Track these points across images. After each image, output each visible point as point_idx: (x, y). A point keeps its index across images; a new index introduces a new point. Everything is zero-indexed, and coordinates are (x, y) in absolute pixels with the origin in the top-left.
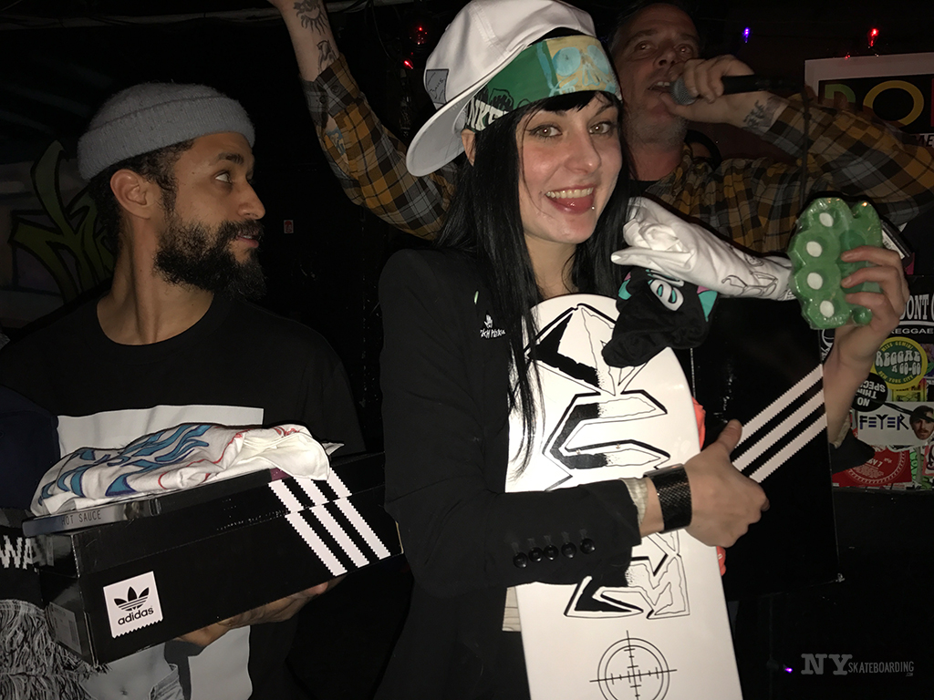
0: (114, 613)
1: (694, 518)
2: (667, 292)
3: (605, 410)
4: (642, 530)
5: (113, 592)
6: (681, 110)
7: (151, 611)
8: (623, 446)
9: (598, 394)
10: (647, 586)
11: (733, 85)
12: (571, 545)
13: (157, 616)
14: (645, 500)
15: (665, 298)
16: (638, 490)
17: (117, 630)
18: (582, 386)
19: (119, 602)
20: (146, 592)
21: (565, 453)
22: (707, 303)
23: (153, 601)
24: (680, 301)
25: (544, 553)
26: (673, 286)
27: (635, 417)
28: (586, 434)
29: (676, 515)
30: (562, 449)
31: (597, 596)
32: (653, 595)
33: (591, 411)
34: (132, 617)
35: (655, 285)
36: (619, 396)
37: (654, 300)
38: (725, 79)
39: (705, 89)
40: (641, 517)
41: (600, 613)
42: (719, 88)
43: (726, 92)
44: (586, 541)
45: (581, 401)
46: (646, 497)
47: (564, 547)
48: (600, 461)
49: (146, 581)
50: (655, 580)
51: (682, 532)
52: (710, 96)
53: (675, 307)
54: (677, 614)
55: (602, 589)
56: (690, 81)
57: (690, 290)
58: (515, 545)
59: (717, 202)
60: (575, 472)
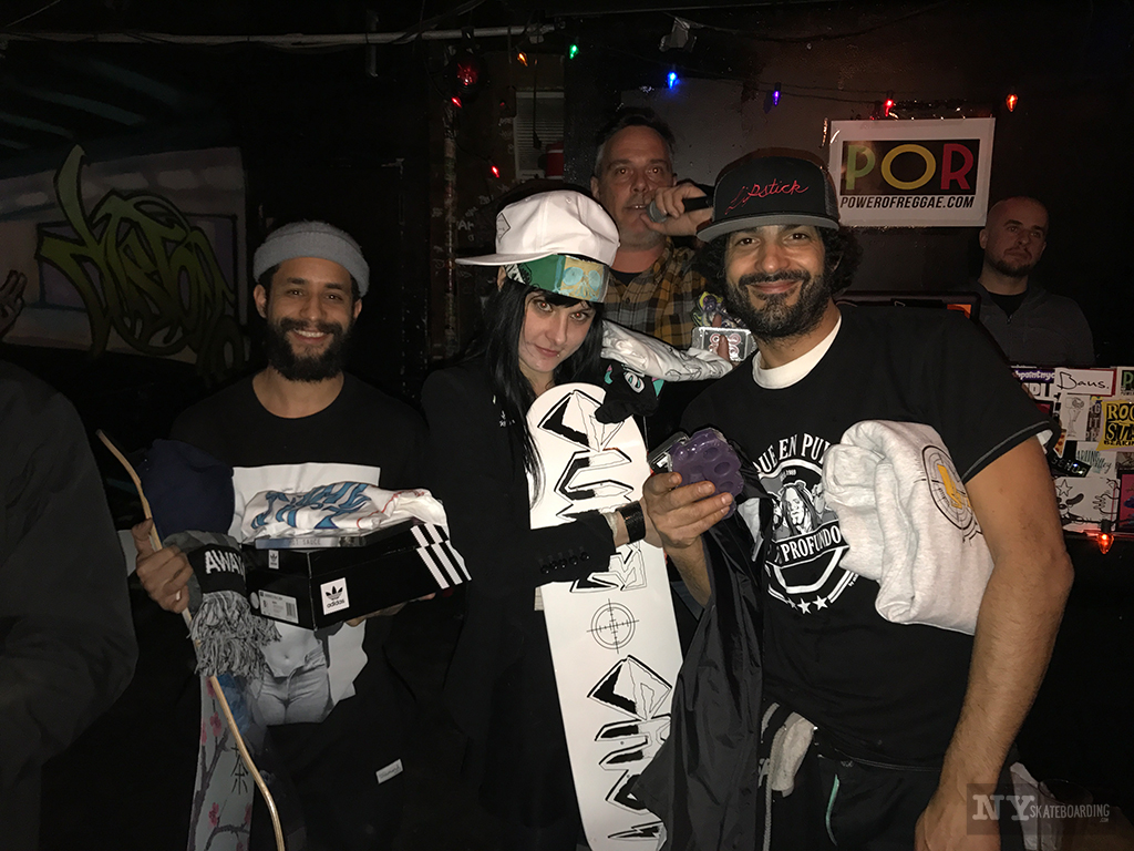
0: (326, 601)
1: (647, 533)
2: (635, 380)
3: (593, 461)
4: (616, 544)
5: (326, 588)
6: (656, 226)
7: (343, 601)
8: (604, 484)
9: (588, 451)
10: (621, 571)
11: (691, 205)
12: (574, 557)
13: (346, 605)
14: (617, 524)
15: (633, 385)
16: (612, 519)
17: (327, 611)
18: (578, 446)
19: (328, 594)
20: (341, 590)
21: (569, 491)
22: (658, 387)
23: (344, 595)
24: (642, 387)
25: (558, 564)
26: (638, 377)
27: (613, 465)
28: (581, 478)
29: (636, 532)
30: (566, 488)
31: (590, 579)
32: (624, 576)
33: (584, 463)
34: (334, 604)
35: (628, 376)
36: (601, 452)
37: (626, 385)
38: (685, 201)
39: (671, 209)
40: (615, 536)
41: (592, 589)
42: (681, 207)
43: (686, 211)
44: (583, 554)
45: (578, 456)
46: (617, 523)
47: (570, 559)
48: (590, 494)
49: (341, 583)
50: (625, 566)
51: (642, 541)
52: (676, 214)
53: (639, 390)
54: (638, 587)
55: (593, 574)
56: (661, 204)
57: (648, 380)
58: (541, 560)
59: (693, 290)
60: (575, 502)
